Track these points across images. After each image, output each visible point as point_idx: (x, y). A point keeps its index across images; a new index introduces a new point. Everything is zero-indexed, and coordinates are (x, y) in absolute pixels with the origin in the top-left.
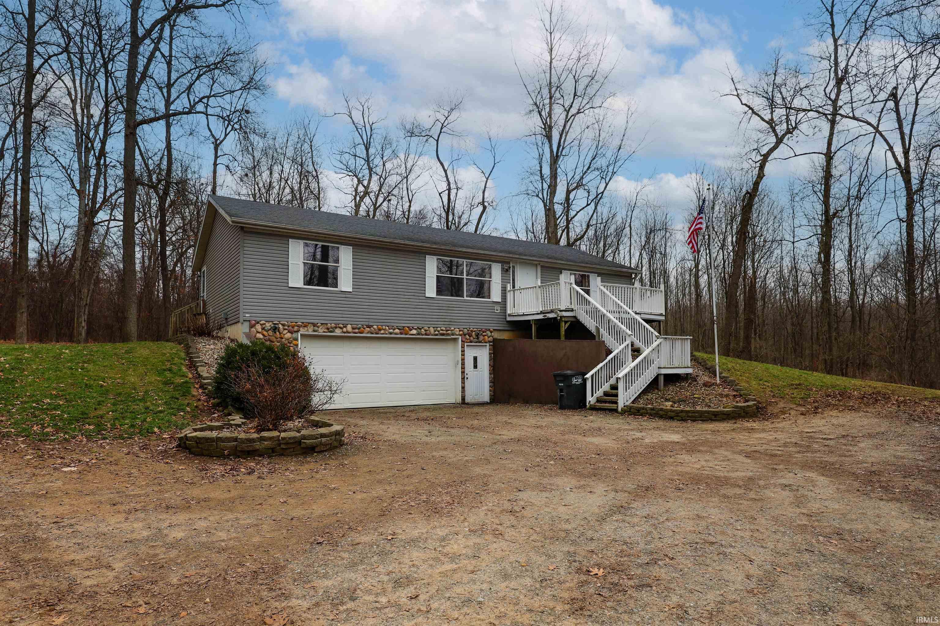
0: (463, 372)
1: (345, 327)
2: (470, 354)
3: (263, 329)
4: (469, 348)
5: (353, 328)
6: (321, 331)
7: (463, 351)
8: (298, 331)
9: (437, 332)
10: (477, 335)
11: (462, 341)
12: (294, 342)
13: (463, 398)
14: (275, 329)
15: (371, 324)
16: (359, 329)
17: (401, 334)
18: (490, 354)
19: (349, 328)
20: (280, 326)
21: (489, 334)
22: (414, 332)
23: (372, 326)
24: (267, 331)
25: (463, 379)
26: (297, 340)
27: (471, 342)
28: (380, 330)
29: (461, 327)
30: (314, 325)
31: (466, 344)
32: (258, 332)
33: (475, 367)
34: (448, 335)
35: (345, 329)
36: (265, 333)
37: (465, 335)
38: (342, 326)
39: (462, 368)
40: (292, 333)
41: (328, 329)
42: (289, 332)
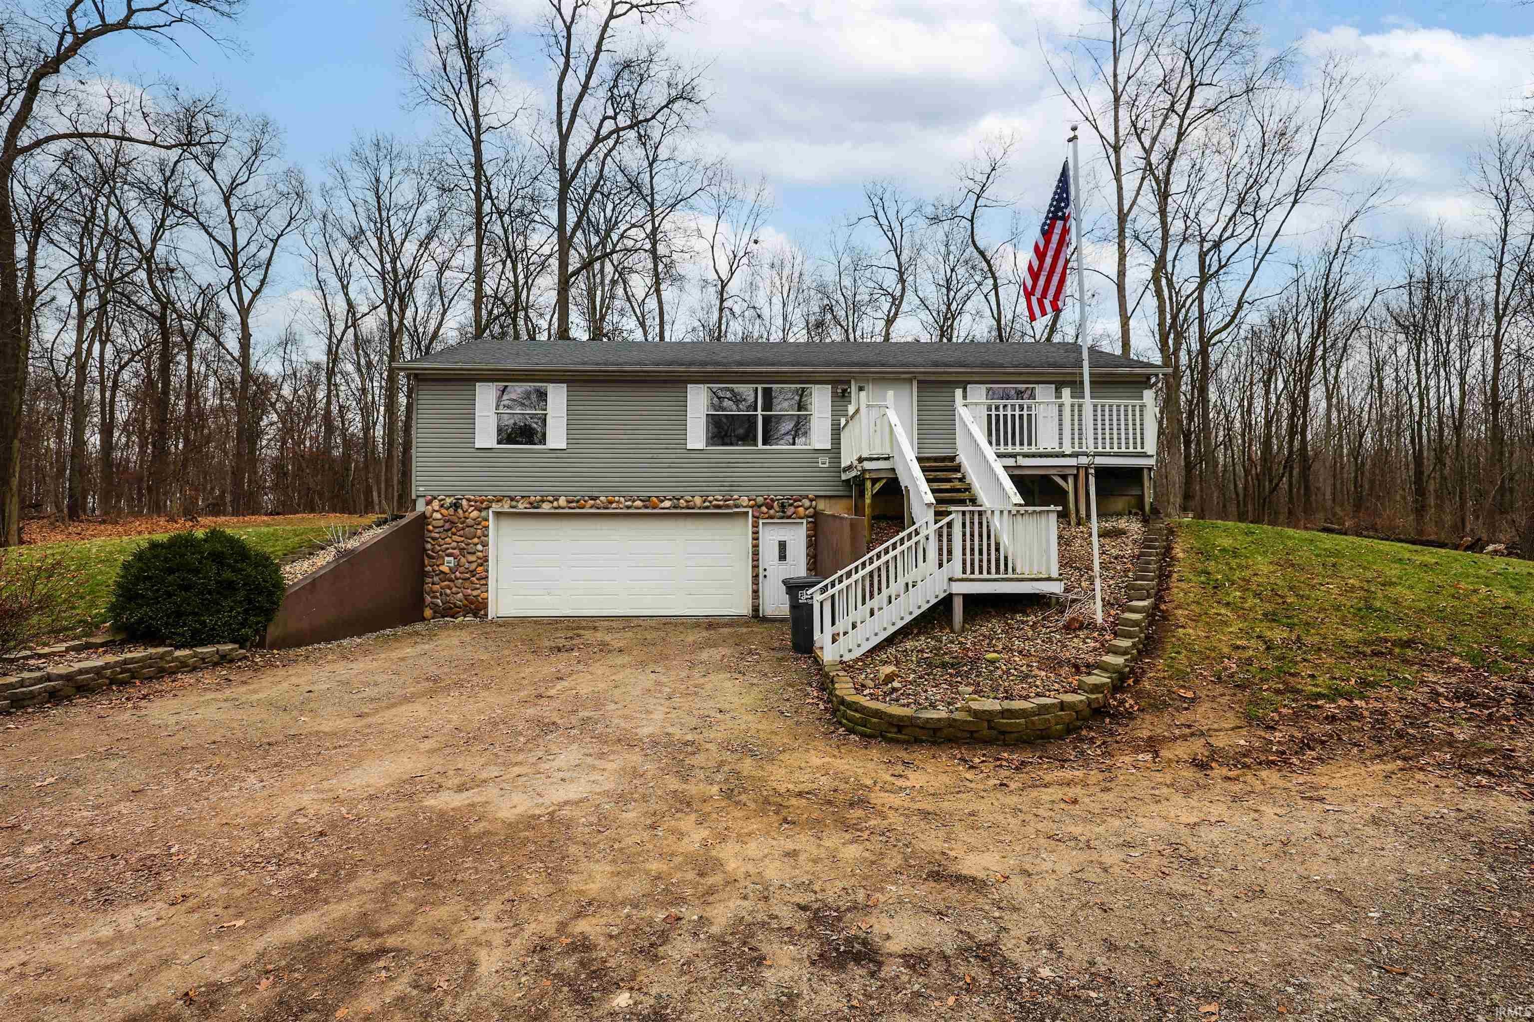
0: (755, 567)
1: (557, 500)
2: (770, 537)
3: (442, 506)
4: (768, 528)
5: (569, 502)
6: (521, 507)
7: (756, 533)
8: (488, 508)
9: (707, 504)
10: (783, 506)
11: (753, 516)
12: (483, 523)
13: (756, 609)
14: (456, 506)
15: (596, 494)
16: (578, 501)
17: (646, 507)
18: (808, 536)
19: (562, 501)
20: (464, 502)
21: (807, 503)
22: (667, 504)
23: (598, 498)
24: (447, 509)
25: (756, 577)
26: (487, 520)
27: (771, 517)
28: (611, 503)
29: (753, 495)
30: (512, 499)
31: (761, 521)
32: (434, 511)
33: (783, 557)
34: (728, 507)
35: (555, 504)
36: (444, 511)
37: (760, 506)
38: (551, 498)
39: (753, 560)
40: (480, 511)
41: (531, 503)
42: (476, 509)
